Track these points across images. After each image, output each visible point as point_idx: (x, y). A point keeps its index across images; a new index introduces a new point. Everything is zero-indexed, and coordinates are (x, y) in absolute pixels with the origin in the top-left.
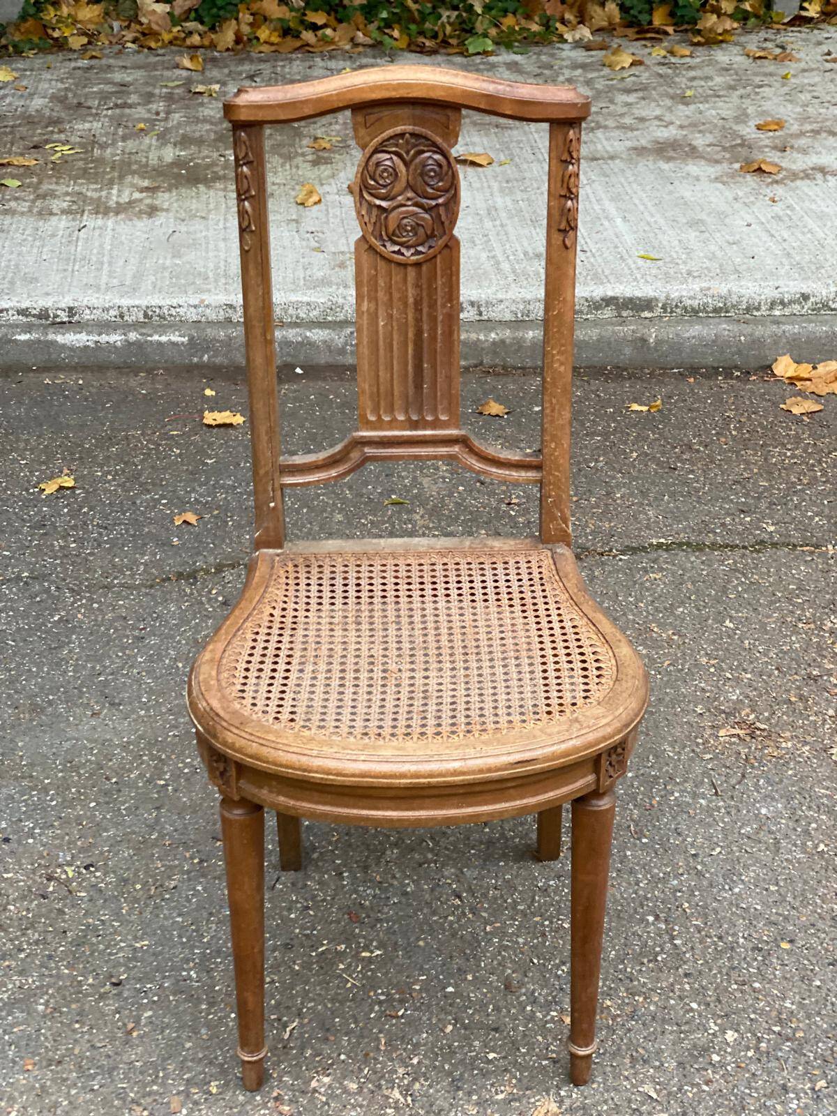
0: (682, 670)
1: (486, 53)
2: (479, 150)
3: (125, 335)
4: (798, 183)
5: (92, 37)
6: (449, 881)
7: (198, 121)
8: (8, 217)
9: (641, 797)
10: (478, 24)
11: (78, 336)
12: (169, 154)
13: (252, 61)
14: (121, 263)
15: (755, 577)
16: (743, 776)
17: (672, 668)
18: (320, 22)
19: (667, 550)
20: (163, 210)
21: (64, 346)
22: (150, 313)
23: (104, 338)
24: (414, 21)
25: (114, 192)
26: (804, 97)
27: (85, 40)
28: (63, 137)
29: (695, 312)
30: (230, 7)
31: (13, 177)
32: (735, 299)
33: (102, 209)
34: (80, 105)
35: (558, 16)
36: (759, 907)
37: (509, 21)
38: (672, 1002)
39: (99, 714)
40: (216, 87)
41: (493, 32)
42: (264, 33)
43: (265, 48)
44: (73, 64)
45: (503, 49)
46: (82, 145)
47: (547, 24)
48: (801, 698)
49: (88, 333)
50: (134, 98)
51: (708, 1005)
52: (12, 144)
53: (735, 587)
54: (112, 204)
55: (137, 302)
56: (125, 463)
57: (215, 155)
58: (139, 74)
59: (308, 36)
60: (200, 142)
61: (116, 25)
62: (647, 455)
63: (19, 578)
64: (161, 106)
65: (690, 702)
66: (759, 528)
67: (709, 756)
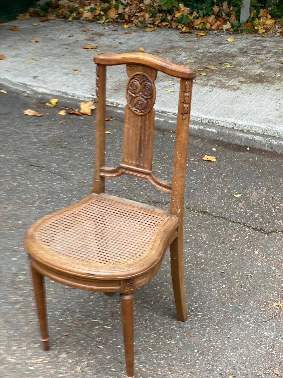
3: (199, 126)
12: (259, 71)
14: (213, 104)
20: (240, 89)
22: (210, 121)
25: (231, 81)
28: (231, 61)
33: (223, 86)
34: (246, 52)
46: (235, 65)
50: (264, 52)
52: (215, 62)
54: (227, 85)
57: (274, 74)
60: (272, 69)
61: (277, 27)
64: (270, 55)
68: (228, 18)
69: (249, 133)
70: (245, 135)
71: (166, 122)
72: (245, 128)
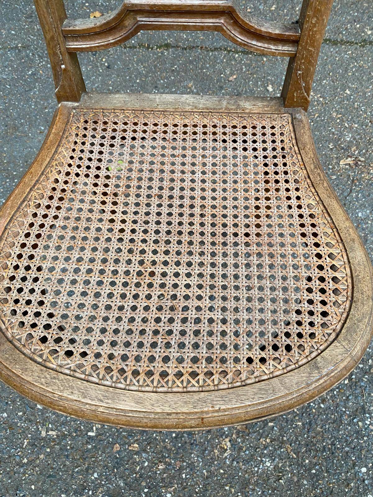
15: (362, 62)
53: (352, 68)
65: (326, 141)
66: (364, 32)
67: (334, 177)
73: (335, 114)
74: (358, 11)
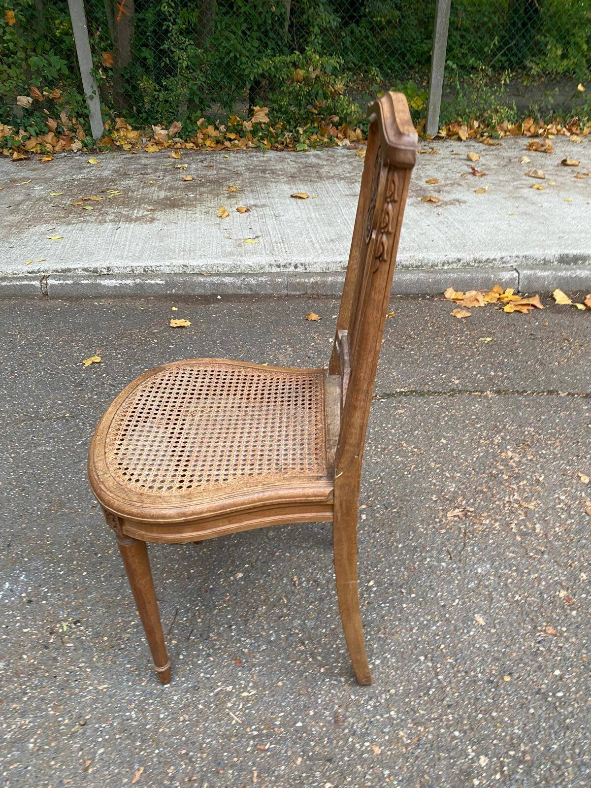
0: (422, 471)
1: (304, 150)
2: (302, 191)
3: (134, 280)
4: (448, 206)
5: (134, 145)
6: (297, 631)
7: (177, 180)
8: (85, 225)
9: (407, 562)
10: (301, 138)
11: (111, 281)
12: (162, 194)
13: (203, 154)
14: (134, 245)
15: (454, 411)
16: (465, 545)
17: (415, 470)
18: (232, 138)
19: (405, 395)
20: (157, 220)
21: (105, 285)
22: (147, 270)
23: (124, 282)
24: (272, 136)
25: (136, 211)
26: (445, 169)
27: (130, 146)
28: (115, 187)
29: (407, 267)
30: (193, 132)
31: (90, 205)
32: (426, 261)
33: (129, 219)
34: (125, 173)
35: (335, 135)
36: (486, 646)
37: (315, 137)
38: (442, 731)
39: (96, 507)
40: (186, 165)
41: (308, 142)
42: (208, 143)
43: (209, 149)
44: (124, 156)
45: (312, 149)
46: (124, 191)
47: (331, 139)
48: (489, 488)
49: (116, 279)
50: (149, 171)
51: (465, 732)
52: (92, 190)
53: (444, 417)
54: (134, 217)
55: (140, 264)
56: (129, 348)
57: (184, 194)
58: (152, 160)
59: (227, 144)
60: (177, 189)
61: (144, 139)
62: (389, 341)
63: (64, 417)
64: (161, 174)
65: (428, 493)
66: (450, 381)
67: (443, 531)
68: (74, 134)
69: (210, 275)
70: (209, 279)
71: (76, 284)
72: (203, 269)
73: (433, 464)
74: (441, 362)
